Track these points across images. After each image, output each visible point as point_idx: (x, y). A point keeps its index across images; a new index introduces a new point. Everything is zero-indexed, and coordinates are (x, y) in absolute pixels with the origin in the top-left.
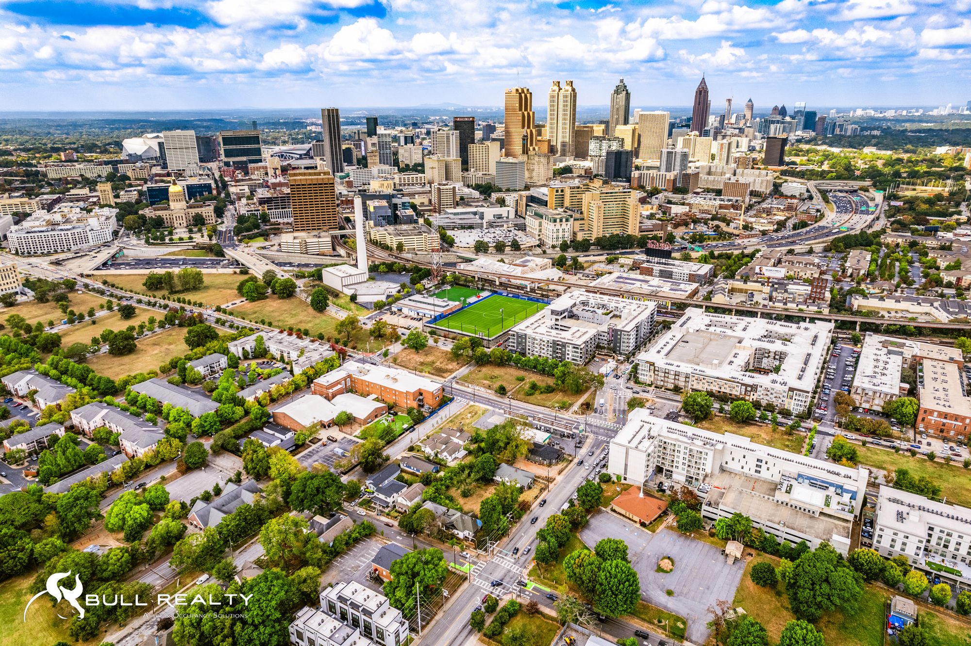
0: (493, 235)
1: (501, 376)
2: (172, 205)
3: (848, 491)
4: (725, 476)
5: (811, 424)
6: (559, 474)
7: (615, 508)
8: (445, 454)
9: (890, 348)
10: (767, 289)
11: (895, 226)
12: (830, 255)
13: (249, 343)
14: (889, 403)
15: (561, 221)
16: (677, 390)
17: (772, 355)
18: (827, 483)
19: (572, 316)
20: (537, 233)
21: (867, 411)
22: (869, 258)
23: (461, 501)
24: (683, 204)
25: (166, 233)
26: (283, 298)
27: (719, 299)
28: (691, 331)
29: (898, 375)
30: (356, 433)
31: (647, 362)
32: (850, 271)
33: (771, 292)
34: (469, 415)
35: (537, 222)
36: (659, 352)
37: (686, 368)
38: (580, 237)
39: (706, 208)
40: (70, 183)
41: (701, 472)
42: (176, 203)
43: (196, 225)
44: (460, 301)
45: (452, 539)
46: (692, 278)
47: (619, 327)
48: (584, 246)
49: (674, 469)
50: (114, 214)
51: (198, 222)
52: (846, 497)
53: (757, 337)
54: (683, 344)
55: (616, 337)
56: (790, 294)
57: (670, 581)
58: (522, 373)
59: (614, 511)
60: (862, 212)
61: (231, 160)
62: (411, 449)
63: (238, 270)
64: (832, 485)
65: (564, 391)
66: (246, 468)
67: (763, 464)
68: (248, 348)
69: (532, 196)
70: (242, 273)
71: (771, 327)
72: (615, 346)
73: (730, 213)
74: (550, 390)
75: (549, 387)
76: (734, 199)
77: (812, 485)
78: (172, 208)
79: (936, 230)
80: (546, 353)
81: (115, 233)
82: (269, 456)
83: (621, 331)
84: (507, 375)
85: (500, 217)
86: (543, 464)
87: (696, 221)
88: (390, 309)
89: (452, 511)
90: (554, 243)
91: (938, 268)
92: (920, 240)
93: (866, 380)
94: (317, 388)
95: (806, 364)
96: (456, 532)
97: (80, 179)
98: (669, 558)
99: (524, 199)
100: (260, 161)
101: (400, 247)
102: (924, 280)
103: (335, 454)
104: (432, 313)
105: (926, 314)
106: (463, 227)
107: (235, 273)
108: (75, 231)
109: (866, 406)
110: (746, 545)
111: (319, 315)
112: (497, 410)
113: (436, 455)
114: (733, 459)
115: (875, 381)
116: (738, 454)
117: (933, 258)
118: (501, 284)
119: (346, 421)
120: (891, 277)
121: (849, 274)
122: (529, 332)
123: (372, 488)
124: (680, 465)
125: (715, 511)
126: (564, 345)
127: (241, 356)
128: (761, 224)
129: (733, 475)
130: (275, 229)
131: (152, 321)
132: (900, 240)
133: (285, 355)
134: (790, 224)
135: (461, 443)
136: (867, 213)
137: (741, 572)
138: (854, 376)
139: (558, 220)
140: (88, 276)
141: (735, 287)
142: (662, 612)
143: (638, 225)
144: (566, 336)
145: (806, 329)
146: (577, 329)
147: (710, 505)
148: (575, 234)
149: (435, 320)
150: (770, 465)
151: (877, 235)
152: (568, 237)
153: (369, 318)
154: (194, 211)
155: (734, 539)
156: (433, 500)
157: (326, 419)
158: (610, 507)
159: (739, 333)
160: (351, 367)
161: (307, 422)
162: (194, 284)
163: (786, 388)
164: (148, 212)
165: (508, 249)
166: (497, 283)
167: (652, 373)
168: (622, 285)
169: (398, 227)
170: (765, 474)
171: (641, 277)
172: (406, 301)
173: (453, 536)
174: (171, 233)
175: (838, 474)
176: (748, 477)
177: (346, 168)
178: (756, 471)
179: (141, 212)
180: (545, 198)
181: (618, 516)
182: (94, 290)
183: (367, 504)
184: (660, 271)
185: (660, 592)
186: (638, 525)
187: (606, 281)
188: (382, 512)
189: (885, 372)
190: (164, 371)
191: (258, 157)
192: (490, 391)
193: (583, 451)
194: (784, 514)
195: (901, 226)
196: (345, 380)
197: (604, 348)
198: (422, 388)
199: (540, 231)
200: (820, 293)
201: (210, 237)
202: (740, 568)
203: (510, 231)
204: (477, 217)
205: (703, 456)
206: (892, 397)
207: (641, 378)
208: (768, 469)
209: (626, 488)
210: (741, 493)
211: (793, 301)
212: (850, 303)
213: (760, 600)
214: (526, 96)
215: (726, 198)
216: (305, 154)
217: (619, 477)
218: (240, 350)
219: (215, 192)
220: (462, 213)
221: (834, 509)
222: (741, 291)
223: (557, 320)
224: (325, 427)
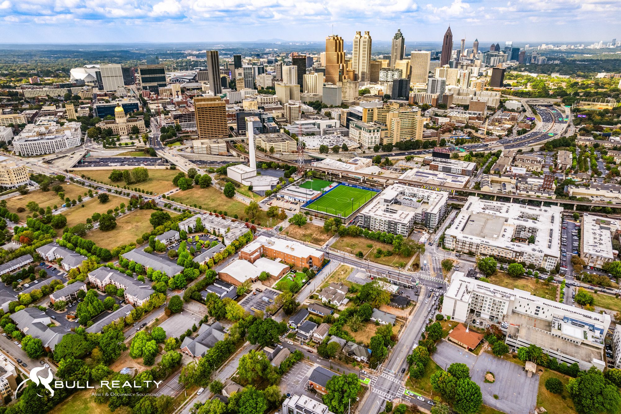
0: (328, 140)
1: (357, 244)
2: (117, 120)
3: (598, 329)
4: (516, 316)
5: (558, 277)
6: (410, 315)
7: (451, 338)
8: (336, 301)
9: (602, 225)
10: (514, 181)
11: (582, 132)
12: (544, 153)
13: (191, 222)
14: (607, 263)
15: (374, 131)
16: (471, 254)
17: (527, 229)
18: (584, 323)
19: (397, 202)
20: (358, 139)
21: (592, 268)
22: (571, 156)
23: (353, 334)
24: (445, 116)
25: (115, 139)
26: (204, 188)
27: (485, 189)
28: (474, 213)
29: (610, 244)
30: (273, 286)
31: (451, 236)
32: (560, 166)
33: (517, 183)
34: (342, 272)
35: (358, 132)
36: (457, 228)
37: (476, 240)
38: (385, 142)
39: (460, 119)
40: (41, 101)
41: (500, 313)
42: (120, 119)
43: (134, 134)
44: (320, 191)
45: (353, 362)
46: (464, 173)
47: (428, 211)
48: (389, 148)
49: (482, 311)
50: (79, 126)
51: (135, 131)
52: (597, 333)
53: (517, 217)
54: (471, 222)
55: (427, 218)
56: (529, 184)
57: (496, 389)
58: (370, 242)
59: (450, 341)
60: (560, 122)
61: (148, 85)
62: (312, 297)
63: (169, 167)
64: (587, 324)
65: (399, 255)
66: (210, 312)
67: (540, 310)
68: (191, 226)
69: (350, 113)
70: (171, 168)
71: (523, 210)
72: (426, 223)
73: (477, 122)
74: (390, 254)
75: (389, 252)
76: (478, 113)
77: (573, 324)
78: (117, 122)
79: (609, 135)
80: (384, 228)
81: (82, 140)
82: (225, 305)
83: (431, 214)
84: (361, 243)
85: (330, 126)
86: (398, 308)
87: (456, 129)
88: (275, 196)
89: (350, 343)
90: (370, 146)
91: (615, 163)
92: (600, 142)
93: (591, 248)
94: (243, 255)
95: (551, 237)
96: (356, 357)
97: (47, 98)
98: (491, 373)
99: (346, 114)
100: (165, 85)
101: (272, 150)
102: (607, 172)
103: (263, 301)
104: (305, 199)
105: (616, 198)
106: (308, 134)
107: (167, 169)
108: (58, 140)
109: (592, 265)
110: (538, 364)
111: (229, 200)
112: (359, 268)
113: (329, 302)
114: (520, 306)
115: (596, 248)
116: (524, 302)
117: (611, 156)
118: (342, 176)
119: (265, 278)
120: (586, 170)
121: (559, 168)
122: (371, 214)
123: (294, 326)
124: (486, 309)
125: (515, 341)
126: (396, 224)
127: (187, 231)
128: (497, 131)
129: (520, 316)
130: (186, 136)
131: (123, 206)
132: (588, 143)
133: (217, 231)
134: (515, 131)
135: (343, 293)
136: (562, 122)
137: (538, 382)
138: (580, 243)
139: (372, 131)
140: (71, 171)
141: (493, 179)
142: (494, 410)
143: (422, 133)
144: (395, 217)
145: (546, 211)
146: (402, 212)
147: (510, 337)
148: (382, 139)
149: (308, 204)
150: (545, 310)
151: (572, 138)
152: (378, 141)
153: (263, 202)
154: (132, 124)
155: (530, 360)
156: (336, 335)
157: (254, 277)
158: (447, 338)
159: (504, 215)
160: (262, 240)
161: (242, 280)
162: (143, 177)
163: (543, 255)
164: (102, 125)
165: (341, 150)
166: (340, 177)
167: (454, 243)
168: (421, 178)
169: (268, 135)
170: (541, 315)
171: (431, 172)
172: (285, 191)
173: (354, 360)
174: (118, 140)
175: (590, 317)
176: (530, 317)
177: (223, 90)
178: (535, 314)
179: (97, 125)
180: (360, 115)
181: (454, 344)
182: (77, 182)
183: (291, 336)
184: (443, 167)
185: (490, 397)
186: (467, 350)
187: (410, 175)
188: (304, 342)
189: (601, 242)
190: (140, 243)
191: (164, 83)
192: (352, 255)
193: (421, 297)
194: (559, 344)
195: (585, 132)
196: (260, 248)
197: (418, 224)
198: (312, 255)
199: (360, 137)
200: (549, 185)
201: (145, 142)
202: (536, 380)
203: (339, 137)
204: (316, 126)
205: (503, 304)
206: (609, 260)
207: (447, 245)
208: (544, 313)
209: (455, 325)
210: (529, 329)
211: (531, 190)
212: (567, 190)
213: (553, 401)
214: (339, 42)
215: (473, 112)
216: (192, 79)
217: (449, 317)
218: (187, 227)
219: (141, 109)
220: (306, 124)
221: (590, 341)
222: (497, 182)
223: (387, 205)
224: (253, 282)
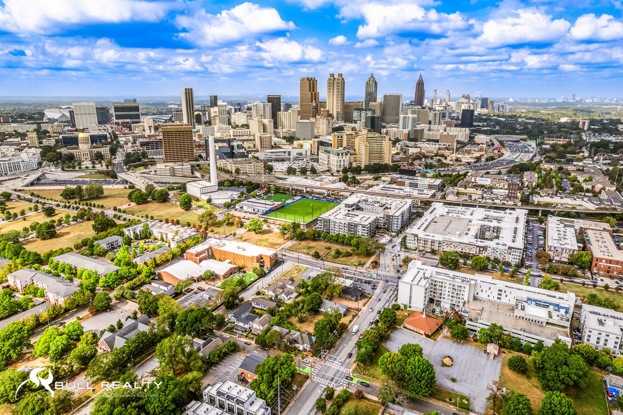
0: (297, 165)
1: (314, 247)
2: (80, 146)
3: (563, 308)
4: (477, 303)
5: (524, 270)
6: (364, 306)
7: (407, 325)
8: (283, 295)
9: (565, 223)
10: (480, 192)
11: (547, 159)
12: (512, 175)
13: (139, 228)
14: (572, 256)
15: (342, 154)
16: (433, 252)
17: (492, 229)
18: (548, 303)
19: (359, 208)
20: (326, 162)
21: (558, 262)
22: (536, 175)
23: (298, 325)
24: (416, 147)
25: (76, 164)
26: (161, 202)
27: (451, 198)
28: (438, 216)
29: (575, 239)
30: (218, 285)
31: (413, 234)
32: (526, 184)
33: (483, 194)
34: (296, 272)
35: (327, 156)
36: (419, 228)
37: (438, 238)
38: (354, 165)
39: (430, 149)
40: (7, 135)
41: (461, 300)
42: (83, 145)
43: (97, 160)
44: (282, 201)
45: (295, 350)
46: (430, 187)
47: (391, 214)
48: (358, 170)
49: (442, 300)
50: (39, 152)
51: (99, 157)
52: (563, 311)
53: (481, 219)
54: (434, 224)
55: (389, 222)
56: (495, 195)
57: (453, 372)
58: (328, 245)
59: (406, 328)
60: (526, 152)
61: (120, 121)
62: (258, 293)
63: (127, 186)
64: (551, 304)
65: (358, 255)
66: (140, 309)
67: (503, 293)
68: (138, 232)
69: (321, 141)
70: (130, 188)
71: (488, 213)
72: (388, 226)
73: (446, 153)
74: (348, 255)
75: (348, 252)
76: (447, 144)
77: (537, 305)
78: (80, 148)
79: (573, 161)
80: (344, 232)
81: (40, 164)
82: (157, 300)
83: (393, 216)
84: (320, 246)
85: (301, 154)
86: (352, 300)
87: (426, 157)
88: (234, 207)
89: (293, 332)
90: (338, 169)
91: (578, 181)
92: (564, 166)
93: (556, 242)
94: (189, 256)
95: (515, 233)
96: (297, 345)
97: (14, 133)
98: (449, 357)
99: (316, 143)
100: (140, 122)
101: (238, 171)
102: (571, 189)
103: (203, 299)
104: (264, 209)
105: (580, 205)
106: (277, 160)
107: (126, 188)
108: (11, 162)
109: (557, 258)
110: (501, 346)
111: (186, 212)
112: (314, 268)
113: (276, 296)
114: (482, 291)
115: (561, 242)
116: (485, 287)
117: (574, 176)
118: (307, 192)
119: (211, 277)
120: (552, 187)
121: (526, 185)
122: (331, 218)
123: (233, 319)
124: (446, 297)
125: (475, 324)
126: (356, 226)
127: (132, 237)
128: (466, 158)
129: (482, 302)
130: (152, 161)
131: (68, 217)
132: (552, 167)
133: (164, 236)
134: (483, 159)
135: (293, 288)
136: (528, 152)
137: (500, 364)
138: (545, 241)
139: (340, 154)
140: (20, 191)
141: (460, 191)
142: (451, 393)
143: (391, 158)
144: (357, 220)
145: (510, 214)
146: (363, 216)
147: (471, 320)
148: (351, 164)
149: (266, 213)
150: (508, 293)
151: (538, 164)
152: (347, 165)
153: (220, 213)
154: (95, 150)
155: (492, 342)
156: (279, 324)
157: (196, 276)
158: (403, 325)
159: (468, 217)
160: (212, 242)
161: (183, 278)
162: (98, 194)
163: (507, 248)
164: (64, 151)
165: (308, 173)
166: (305, 192)
167: (416, 242)
168: (387, 191)
169: (235, 160)
170: (504, 300)
171: (398, 187)
172: (246, 202)
174: (79, 164)
175: (554, 297)
176: (492, 303)
177: (197, 126)
178: (498, 298)
179: (58, 151)
180: (330, 142)
181: (409, 331)
182: (25, 199)
183: (231, 330)
184: (410, 183)
185: (447, 380)
186: (424, 336)
187: (376, 189)
188: (242, 335)
189: (565, 237)
190: (78, 247)
191: (138, 120)
192: (308, 256)
193: (377, 291)
194: (523, 324)
195: (550, 160)
196: (208, 250)
197: (381, 228)
198: (262, 253)
199: (329, 161)
200: (514, 193)
201: (107, 166)
202: (498, 362)
203: (309, 162)
204: (286, 154)
205: (462, 289)
206: (573, 252)
207: (409, 245)
208: (506, 296)
209: (411, 314)
210: (491, 312)
211: (497, 198)
212: (533, 200)
213: (516, 381)
214: (313, 82)
215: (442, 144)
216: (169, 120)
217: (405, 306)
218: (132, 233)
219: (109, 140)
220: (276, 152)
221: (555, 319)
222: (463, 194)
223: (349, 211)
224: (195, 281)
